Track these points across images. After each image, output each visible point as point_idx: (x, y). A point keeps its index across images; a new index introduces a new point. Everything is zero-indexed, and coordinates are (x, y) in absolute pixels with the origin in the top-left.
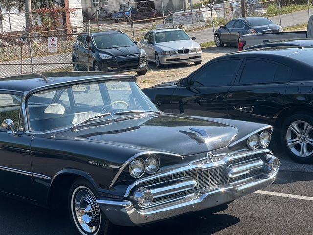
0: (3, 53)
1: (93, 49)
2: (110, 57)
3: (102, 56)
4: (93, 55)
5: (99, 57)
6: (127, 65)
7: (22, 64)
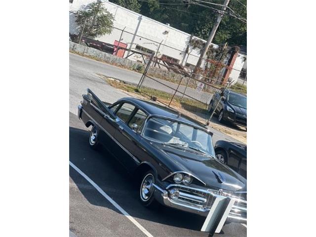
0: (173, 76)
1: (225, 101)
2: (233, 111)
3: (228, 108)
4: (223, 105)
5: (226, 107)
6: (241, 121)
7: (176, 91)
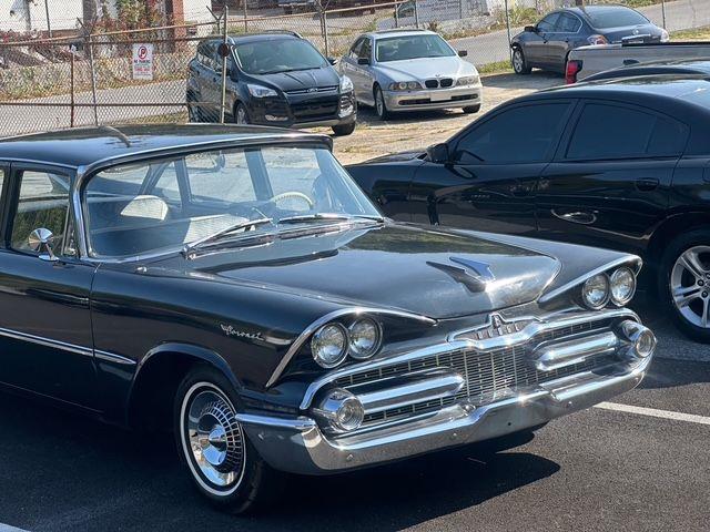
0: (31, 78)
1: (234, 74)
3: (254, 89)
5: (246, 91)
6: (310, 111)
7: (72, 105)
